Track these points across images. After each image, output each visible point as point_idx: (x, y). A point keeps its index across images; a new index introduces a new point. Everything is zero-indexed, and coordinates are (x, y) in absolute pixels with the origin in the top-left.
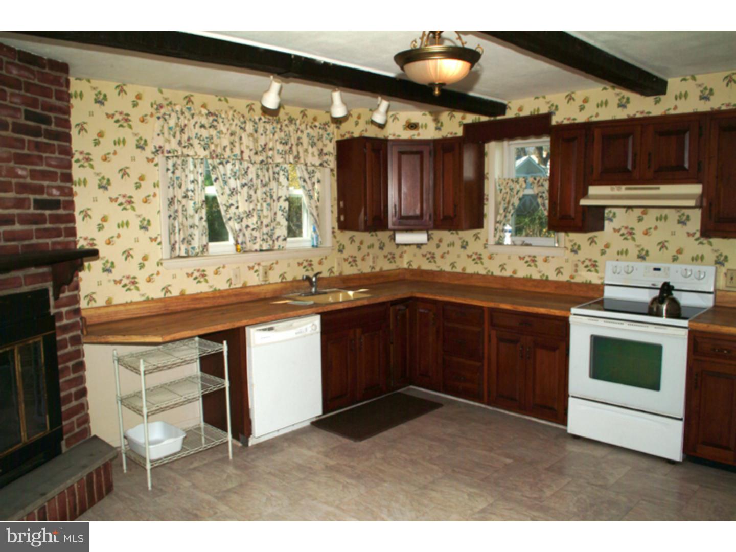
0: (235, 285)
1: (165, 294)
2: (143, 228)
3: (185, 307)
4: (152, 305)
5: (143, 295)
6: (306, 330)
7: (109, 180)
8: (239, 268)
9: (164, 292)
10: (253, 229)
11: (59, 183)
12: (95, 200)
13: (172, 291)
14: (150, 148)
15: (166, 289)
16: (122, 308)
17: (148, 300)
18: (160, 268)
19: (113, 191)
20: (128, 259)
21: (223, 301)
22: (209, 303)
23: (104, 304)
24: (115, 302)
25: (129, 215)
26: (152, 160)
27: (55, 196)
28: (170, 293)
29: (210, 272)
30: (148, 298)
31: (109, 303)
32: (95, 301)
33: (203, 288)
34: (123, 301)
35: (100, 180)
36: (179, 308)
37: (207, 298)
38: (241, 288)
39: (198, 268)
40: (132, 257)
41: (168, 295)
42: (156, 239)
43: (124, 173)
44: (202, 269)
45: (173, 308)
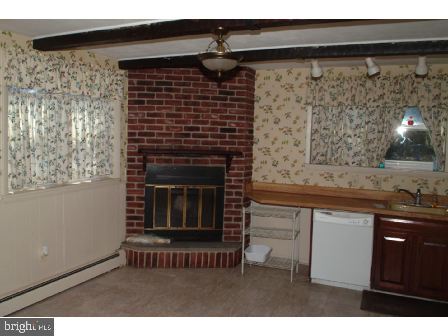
0: (354, 186)
1: (305, 183)
2: (296, 145)
3: (315, 193)
4: (295, 187)
5: (292, 181)
6: (359, 222)
7: (279, 119)
8: (358, 176)
9: (304, 182)
10: (372, 152)
11: (236, 121)
12: (272, 129)
13: (310, 183)
14: (303, 102)
15: (306, 181)
16: (278, 186)
17: (294, 185)
18: (303, 168)
19: (281, 125)
20: (286, 161)
21: (343, 195)
22: (332, 194)
23: (271, 182)
24: (277, 182)
25: (289, 138)
26: (304, 108)
27: (233, 127)
28: (308, 183)
29: (336, 175)
30: (295, 183)
31: (274, 182)
32: (267, 179)
33: (330, 184)
34: (281, 183)
35: (275, 119)
36: (312, 193)
37: (331, 191)
38: (358, 189)
39: (328, 172)
40: (288, 160)
41: (307, 184)
42: (303, 152)
43: (288, 115)
44: (330, 172)
45: (308, 192)
